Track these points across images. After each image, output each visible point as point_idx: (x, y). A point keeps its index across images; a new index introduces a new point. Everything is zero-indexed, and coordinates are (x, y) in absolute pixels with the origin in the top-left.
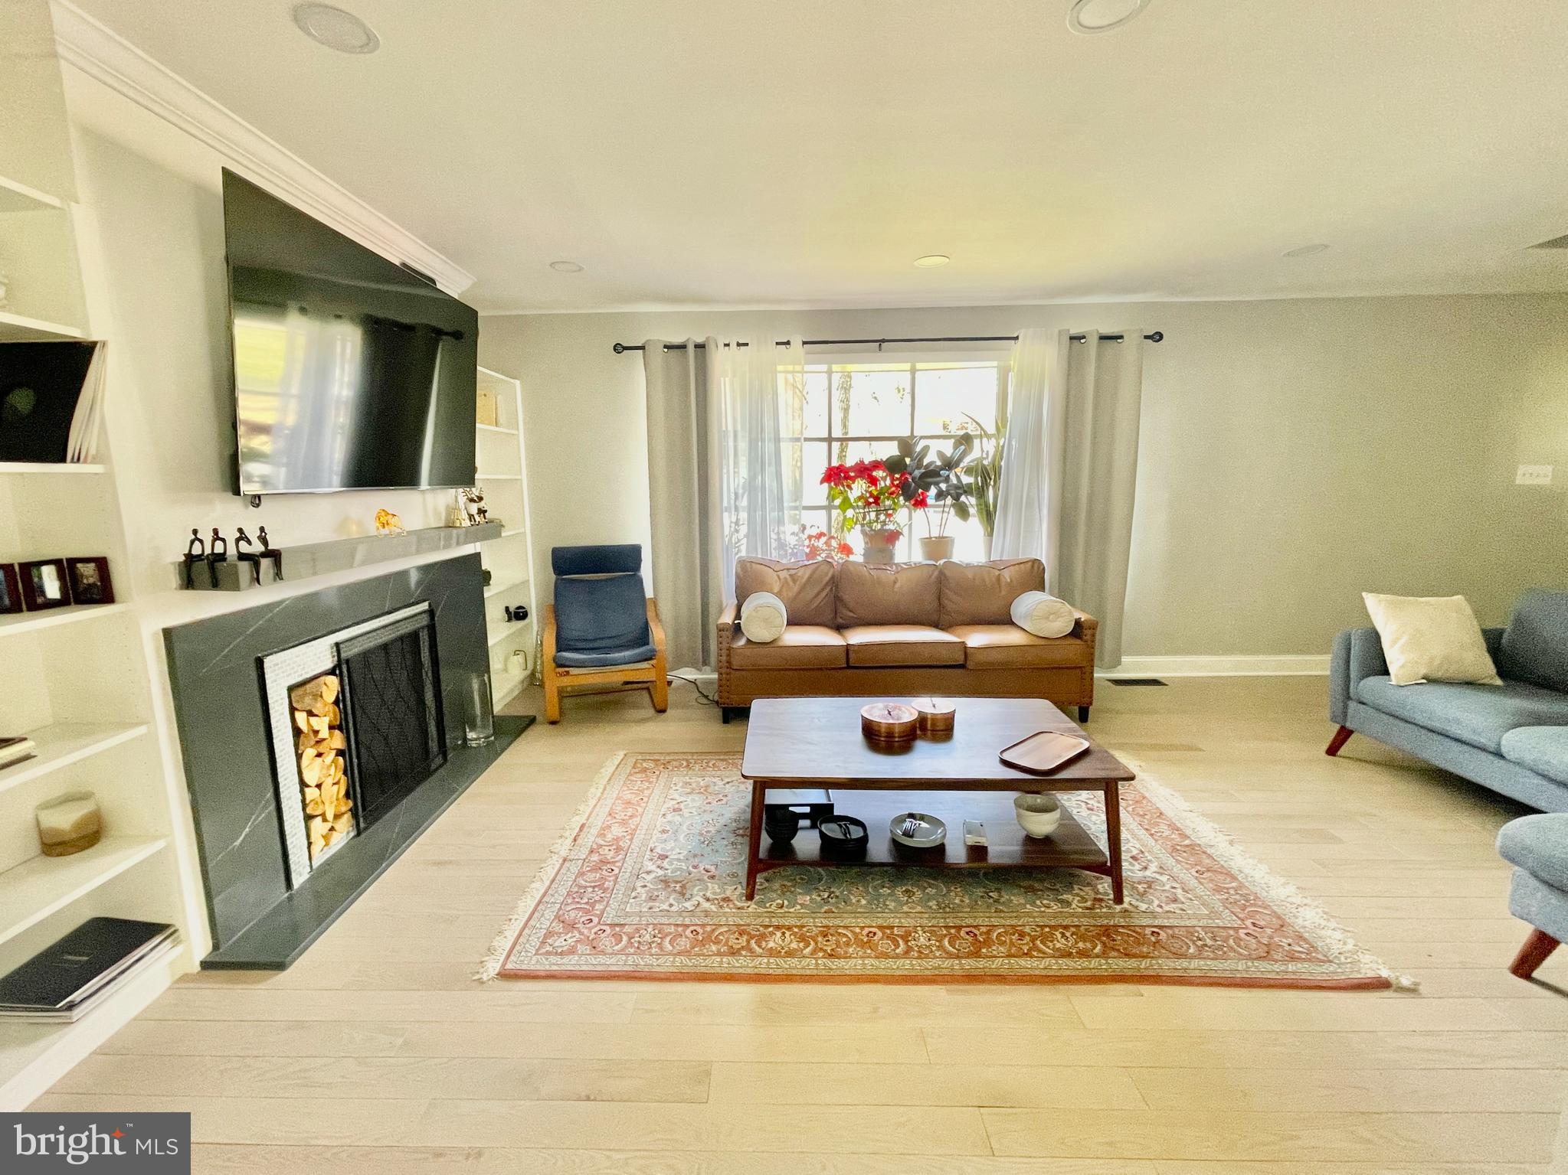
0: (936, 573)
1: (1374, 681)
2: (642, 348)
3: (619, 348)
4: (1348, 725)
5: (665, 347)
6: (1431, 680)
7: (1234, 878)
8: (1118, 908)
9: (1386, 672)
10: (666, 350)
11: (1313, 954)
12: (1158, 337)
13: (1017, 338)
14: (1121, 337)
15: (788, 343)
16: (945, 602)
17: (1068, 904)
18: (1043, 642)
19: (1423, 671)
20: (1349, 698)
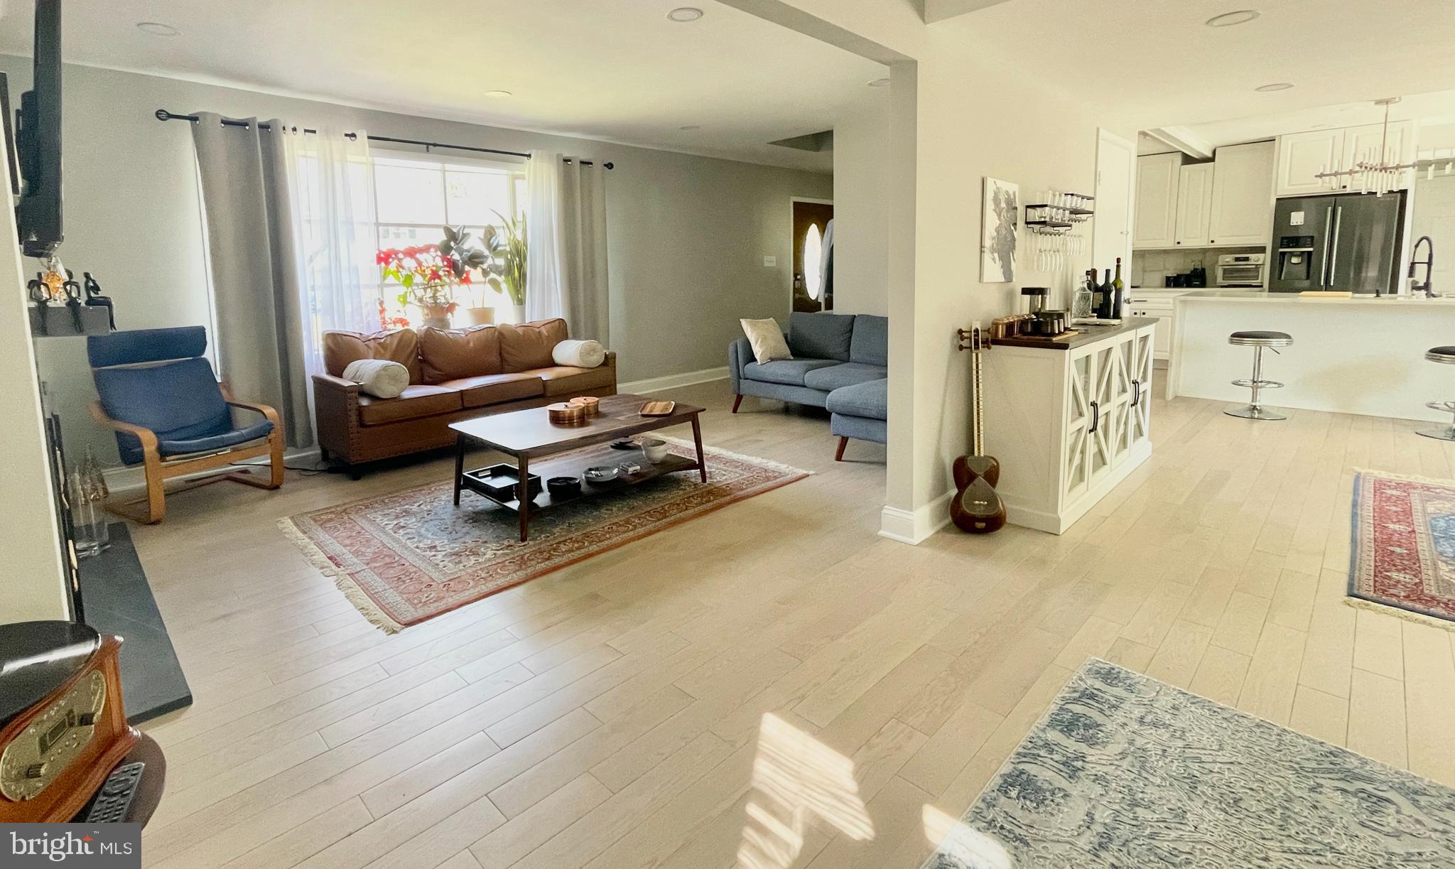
0: (497, 333)
1: (751, 365)
2: (193, 119)
3: (162, 115)
4: (741, 394)
5: (223, 122)
6: (772, 360)
7: (739, 462)
8: (706, 484)
9: (755, 360)
10: (223, 125)
11: (781, 474)
12: (610, 166)
13: (529, 156)
14: (591, 163)
15: (353, 135)
16: (505, 355)
17: (685, 490)
18: (591, 371)
19: (769, 356)
20: (740, 378)
